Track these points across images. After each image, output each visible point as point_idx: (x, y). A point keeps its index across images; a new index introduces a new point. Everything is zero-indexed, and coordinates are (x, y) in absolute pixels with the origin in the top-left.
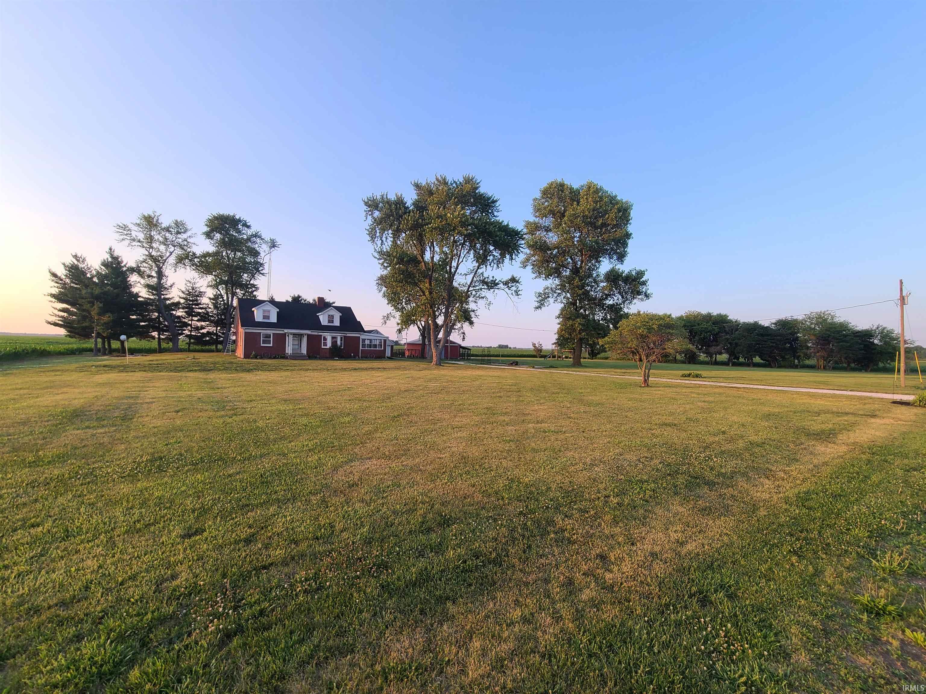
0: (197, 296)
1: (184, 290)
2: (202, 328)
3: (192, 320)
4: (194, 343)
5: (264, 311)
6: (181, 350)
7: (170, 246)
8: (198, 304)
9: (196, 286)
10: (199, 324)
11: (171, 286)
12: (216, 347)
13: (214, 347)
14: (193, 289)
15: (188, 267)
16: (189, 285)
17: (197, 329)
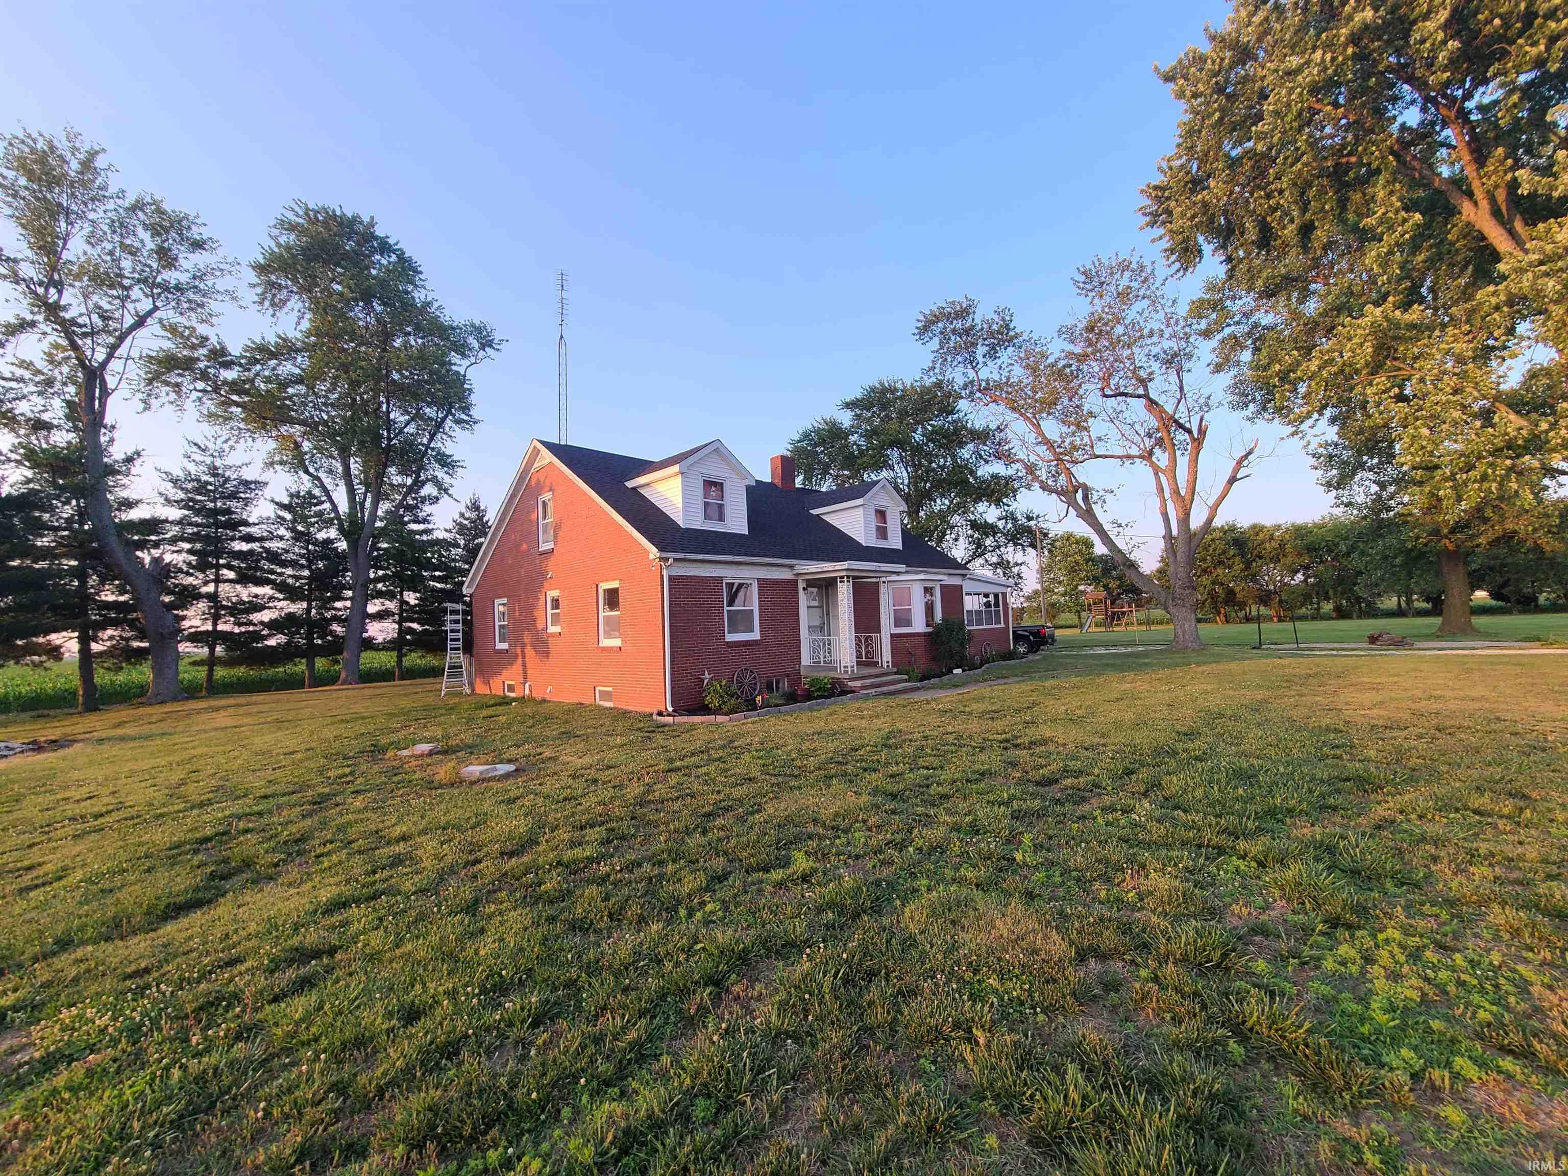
0: (233, 496)
1: (178, 473)
2: (256, 607)
3: (218, 580)
4: (230, 663)
6: (191, 692)
7: (136, 293)
8: (234, 525)
9: (229, 461)
10: (246, 593)
11: (129, 460)
12: (311, 665)
13: (300, 667)
14: (213, 471)
15: (189, 405)
16: (198, 457)
17: (240, 610)
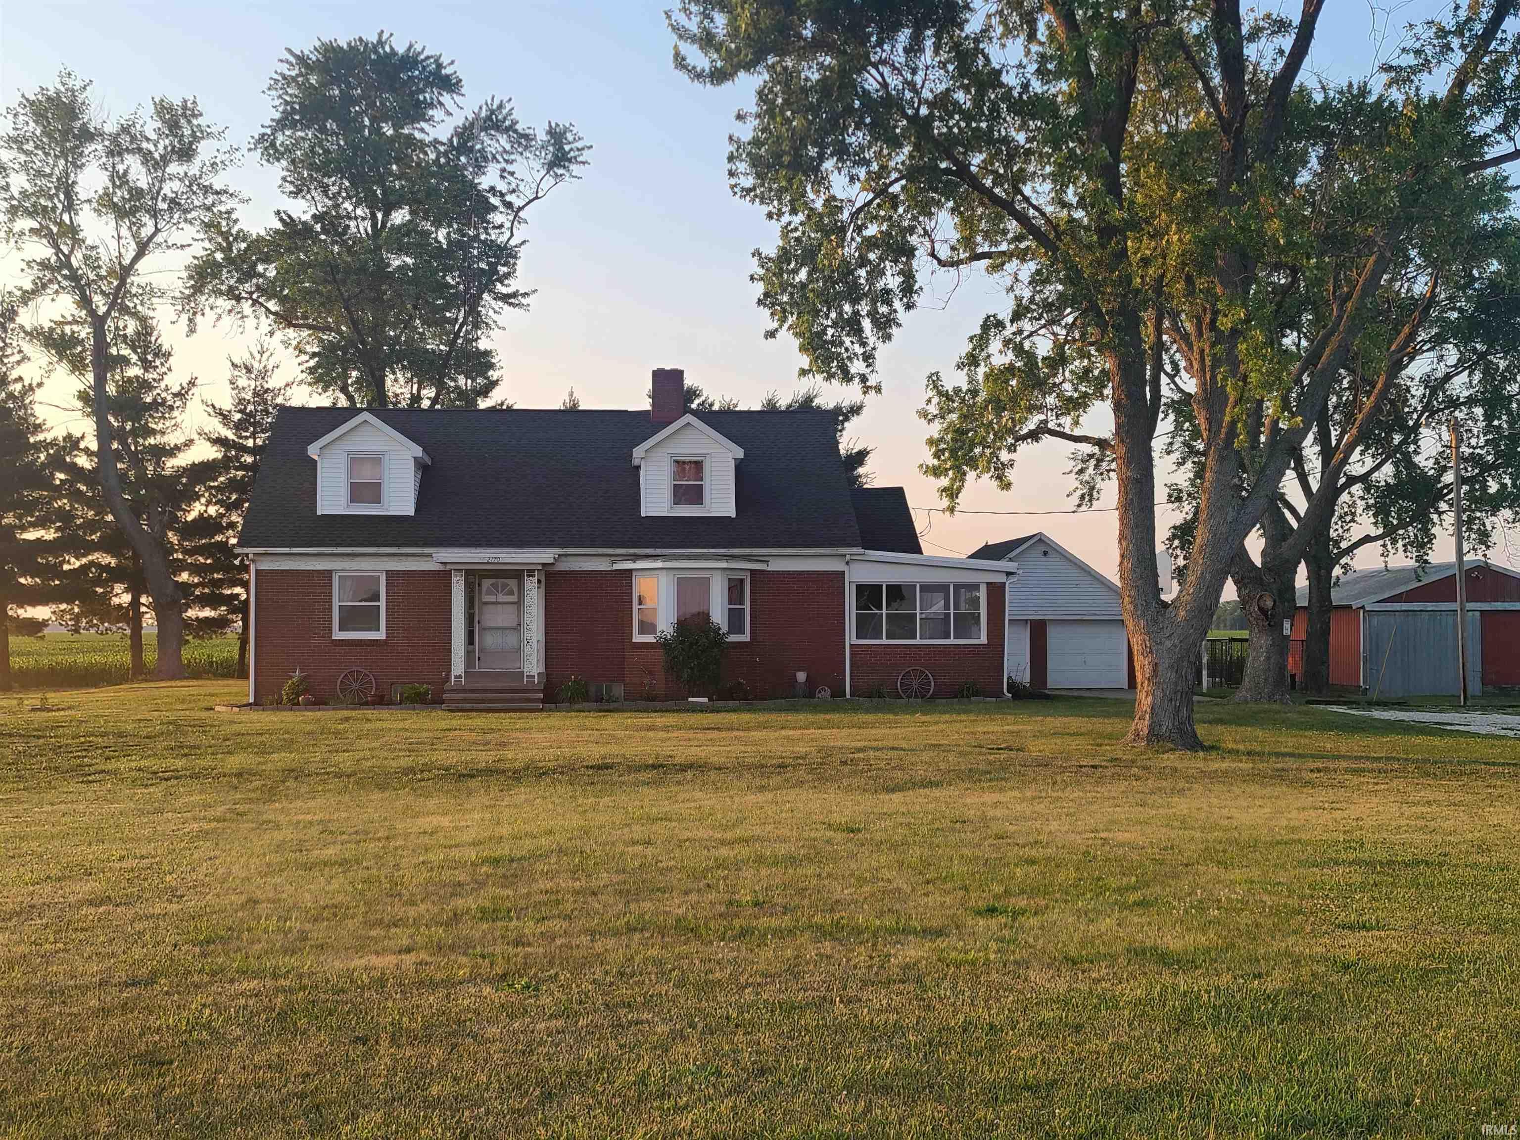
5: (355, 461)
